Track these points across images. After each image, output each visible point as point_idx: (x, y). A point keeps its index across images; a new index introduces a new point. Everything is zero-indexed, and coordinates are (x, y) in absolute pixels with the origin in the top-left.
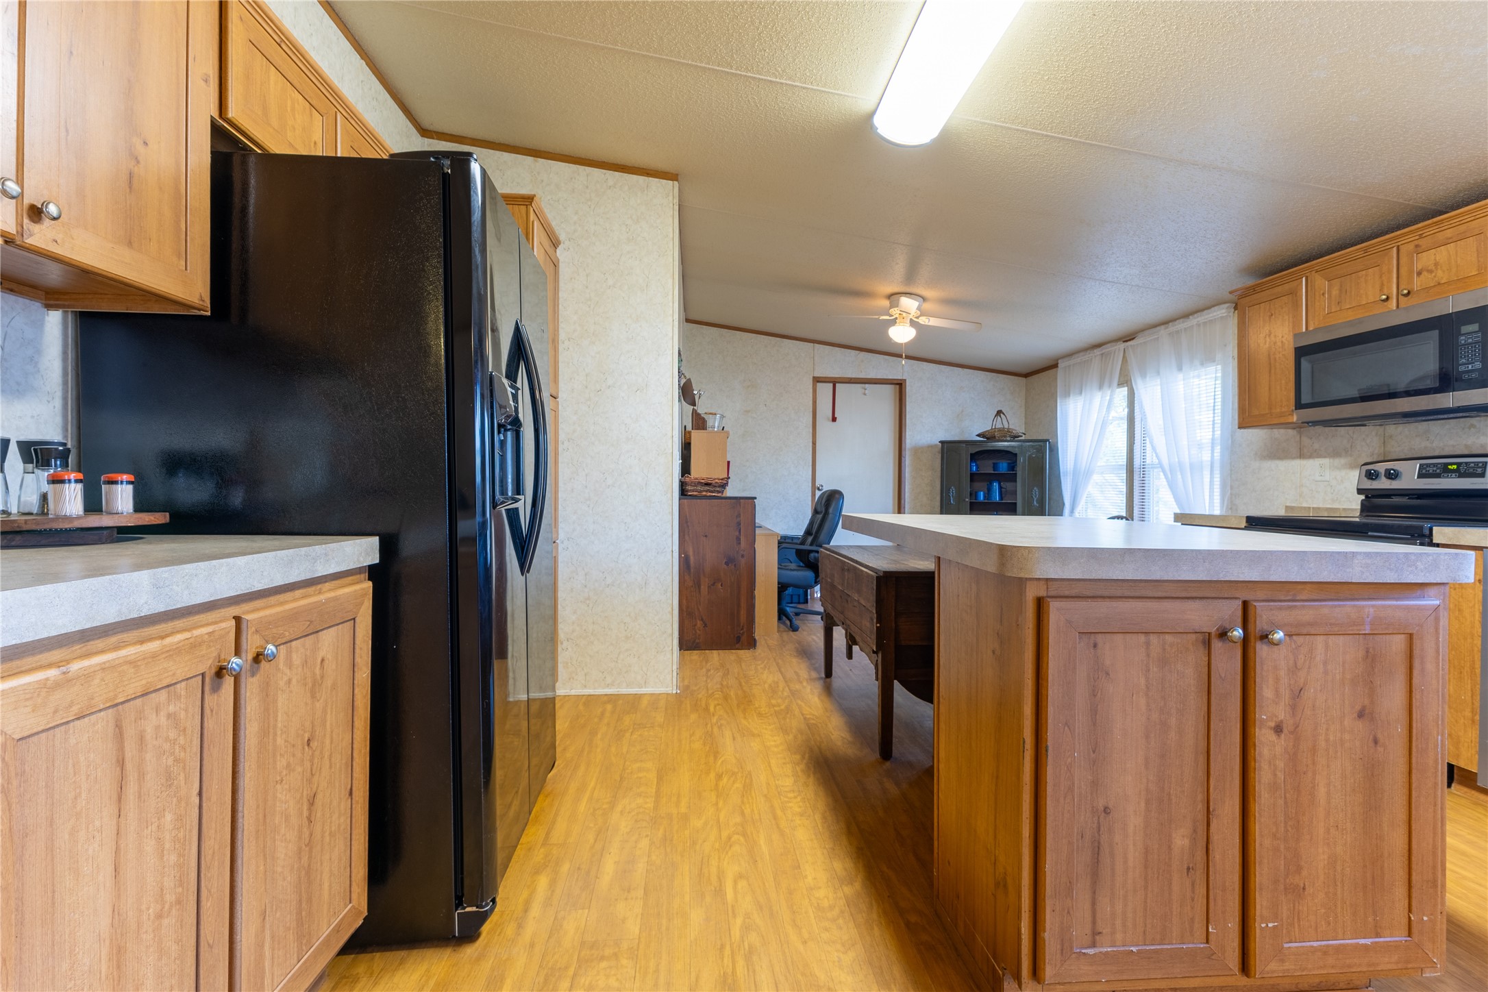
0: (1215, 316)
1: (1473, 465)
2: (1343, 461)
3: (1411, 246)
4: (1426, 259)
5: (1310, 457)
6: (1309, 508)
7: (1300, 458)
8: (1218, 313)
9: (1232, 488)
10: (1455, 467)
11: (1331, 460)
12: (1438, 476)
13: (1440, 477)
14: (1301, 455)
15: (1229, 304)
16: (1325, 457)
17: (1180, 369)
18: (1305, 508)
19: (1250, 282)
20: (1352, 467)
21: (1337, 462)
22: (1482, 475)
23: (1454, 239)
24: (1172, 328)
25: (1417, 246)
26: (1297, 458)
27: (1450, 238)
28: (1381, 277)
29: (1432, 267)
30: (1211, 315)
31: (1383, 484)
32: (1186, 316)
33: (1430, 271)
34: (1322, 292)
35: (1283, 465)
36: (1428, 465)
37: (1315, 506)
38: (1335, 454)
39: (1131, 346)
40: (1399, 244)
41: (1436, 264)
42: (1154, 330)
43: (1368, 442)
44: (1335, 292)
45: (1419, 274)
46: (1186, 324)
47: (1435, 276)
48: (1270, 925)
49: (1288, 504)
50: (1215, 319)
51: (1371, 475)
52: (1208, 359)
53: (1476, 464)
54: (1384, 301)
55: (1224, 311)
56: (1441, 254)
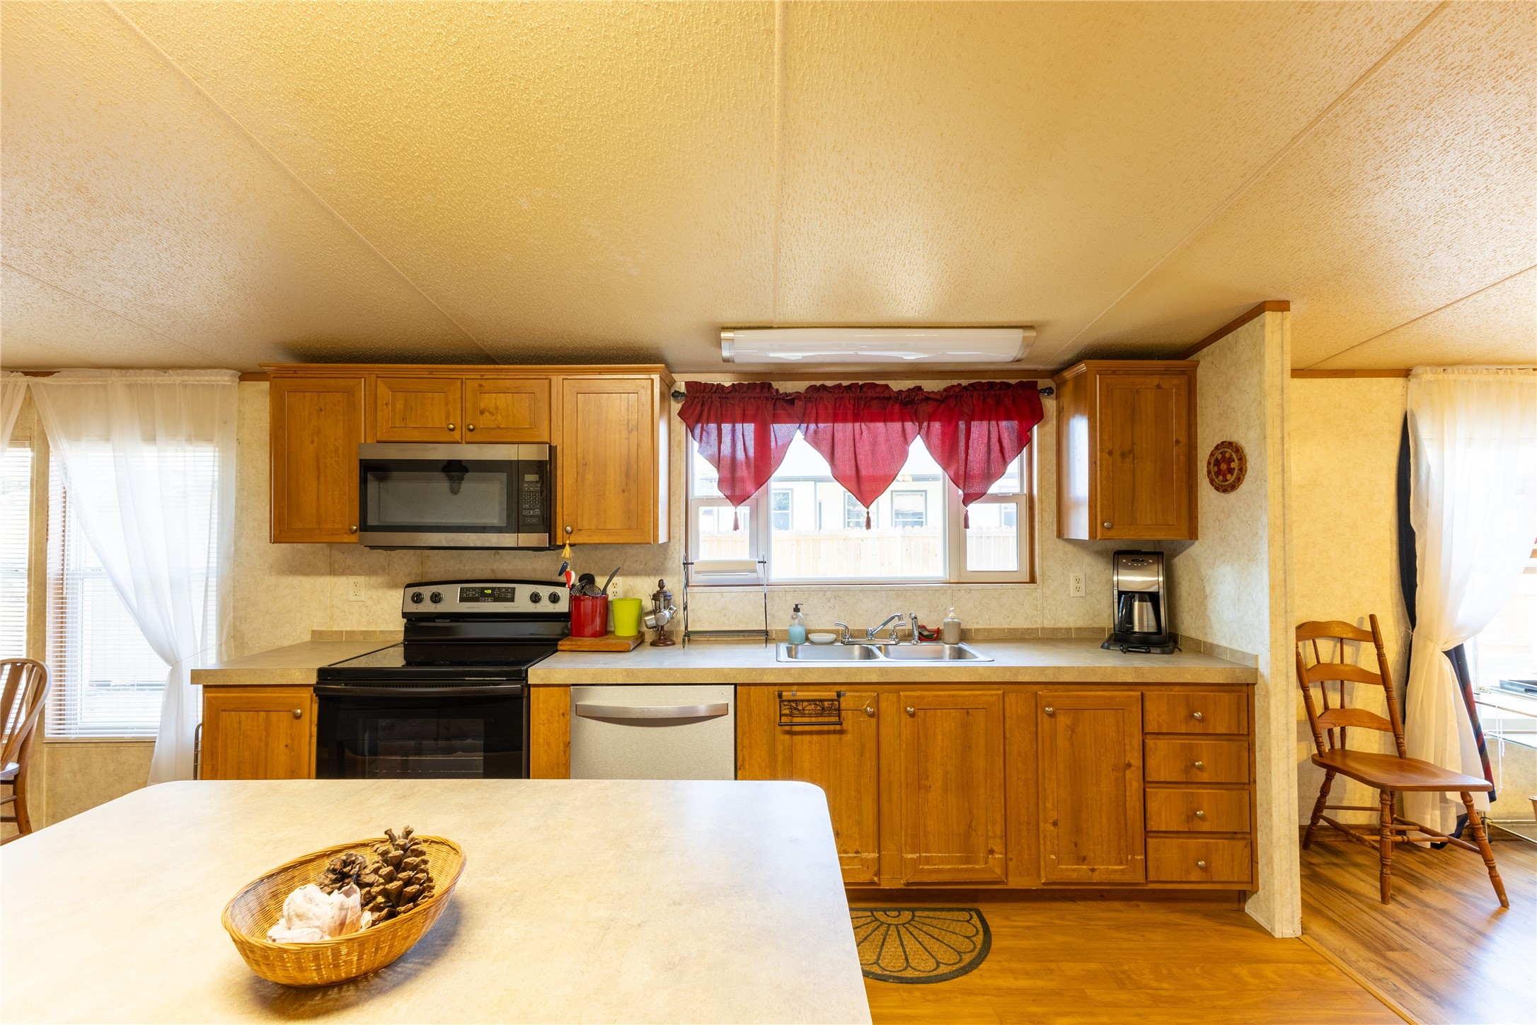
0: (213, 381)
1: (504, 590)
2: (380, 579)
3: (476, 384)
4: (488, 401)
5: (342, 574)
6: (342, 632)
7: (331, 575)
8: (218, 378)
9: (235, 609)
10: (490, 591)
11: (367, 578)
12: (476, 600)
13: (479, 601)
14: (332, 572)
15: (234, 371)
16: (360, 575)
17: (150, 438)
18: (336, 631)
19: (284, 360)
20: (393, 585)
21: (374, 580)
22: (512, 600)
23: (512, 391)
24: (133, 377)
25: (480, 385)
26: (327, 574)
27: (509, 388)
28: (447, 405)
29: (492, 410)
30: (206, 378)
31: (427, 607)
32: (164, 368)
33: (492, 414)
34: (385, 402)
35: (308, 582)
36: (468, 589)
37: (348, 629)
38: (371, 572)
39: (45, 385)
40: (464, 377)
41: (497, 408)
42: (97, 372)
44: (399, 406)
45: (482, 412)
46: (160, 378)
47: (495, 419)
49: (314, 629)
50: (218, 385)
51: (417, 599)
52: (200, 434)
53: (507, 589)
54: (450, 430)
55: (226, 378)
56: (501, 400)
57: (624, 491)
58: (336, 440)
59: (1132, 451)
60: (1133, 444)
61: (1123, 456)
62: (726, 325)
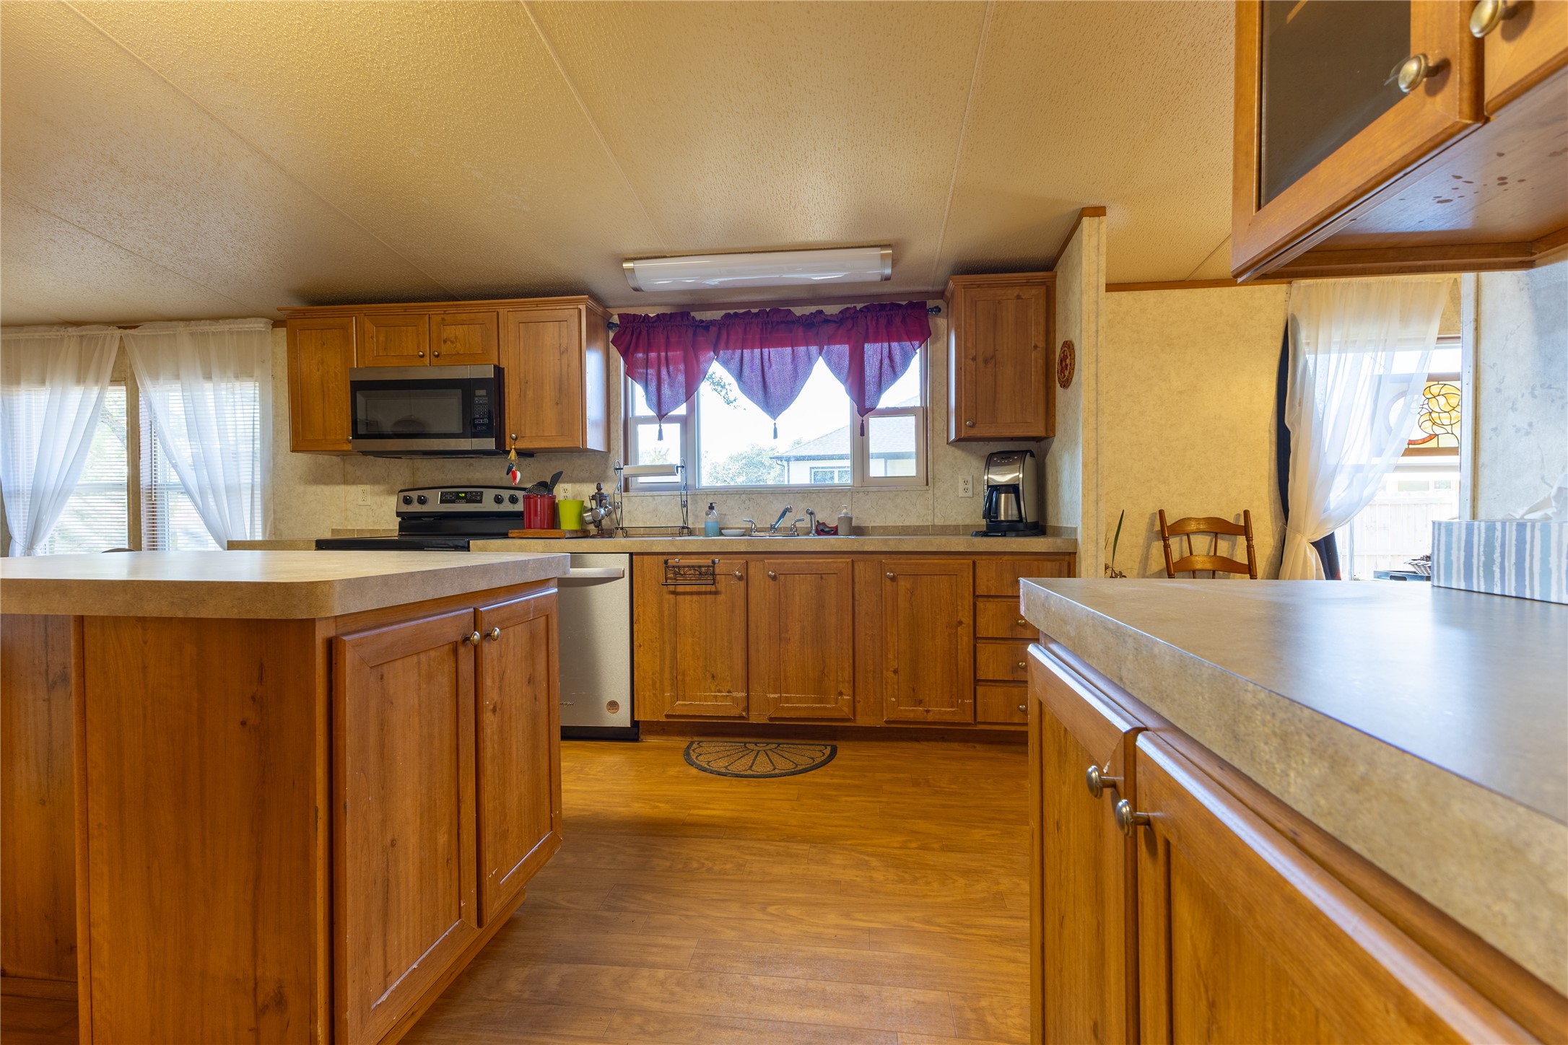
0: (252, 328)
1: (474, 494)
2: (381, 488)
3: (439, 318)
4: (450, 332)
5: (353, 483)
6: (354, 530)
7: (344, 484)
8: (256, 325)
9: (275, 512)
10: (463, 495)
11: (372, 487)
12: (453, 502)
13: (454, 503)
14: (346, 481)
15: (267, 320)
16: (367, 484)
17: (208, 377)
18: (350, 530)
19: (297, 305)
20: (390, 493)
21: (377, 488)
22: (480, 501)
23: (468, 323)
24: (194, 327)
25: (443, 319)
26: (342, 484)
27: (465, 321)
28: (418, 336)
29: (453, 339)
30: (247, 326)
31: (416, 508)
32: (216, 318)
33: (452, 342)
34: (370, 335)
35: (328, 490)
36: (447, 493)
37: (358, 528)
38: (374, 481)
39: (131, 335)
40: (431, 313)
41: (456, 338)
42: (169, 324)
43: (401, 472)
44: (382, 338)
45: (445, 342)
46: (214, 327)
47: (455, 347)
48: (494, 873)
49: (334, 527)
50: (255, 331)
51: (407, 501)
52: (243, 372)
53: (477, 492)
54: (420, 356)
55: (261, 325)
56: (459, 331)
57: (557, 404)
58: (335, 368)
59: (994, 357)
60: (995, 350)
61: (986, 361)
62: (627, 257)
